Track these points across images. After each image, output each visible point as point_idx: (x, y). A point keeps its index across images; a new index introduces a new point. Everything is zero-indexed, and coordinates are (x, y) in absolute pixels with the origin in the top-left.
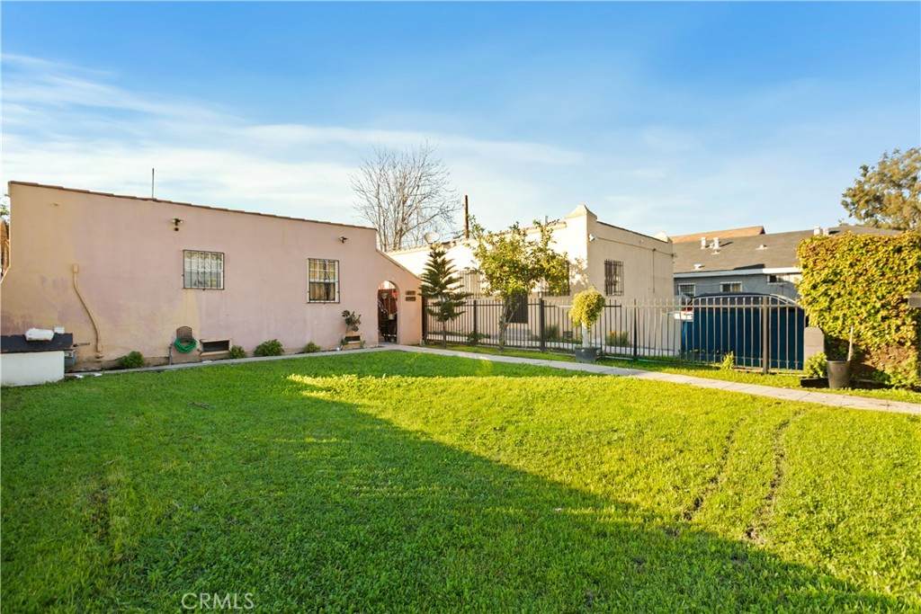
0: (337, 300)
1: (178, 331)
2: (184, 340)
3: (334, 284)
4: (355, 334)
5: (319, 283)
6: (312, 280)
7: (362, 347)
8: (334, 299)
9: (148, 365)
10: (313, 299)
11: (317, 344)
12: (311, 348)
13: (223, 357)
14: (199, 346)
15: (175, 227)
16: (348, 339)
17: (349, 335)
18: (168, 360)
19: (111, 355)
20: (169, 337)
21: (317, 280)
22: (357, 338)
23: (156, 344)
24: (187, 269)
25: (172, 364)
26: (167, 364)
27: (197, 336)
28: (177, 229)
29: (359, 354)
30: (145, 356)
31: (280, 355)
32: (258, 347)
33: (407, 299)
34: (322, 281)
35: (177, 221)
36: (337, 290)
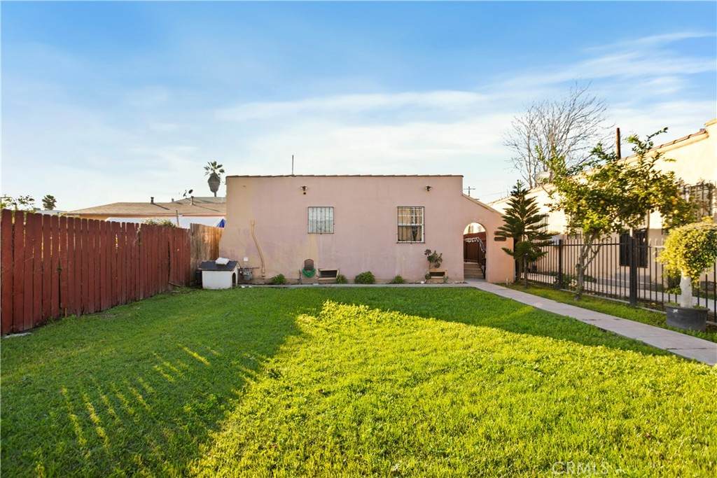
0: (423, 241)
1: (305, 261)
2: (309, 267)
3: (421, 227)
4: (438, 270)
5: (407, 227)
6: (400, 224)
7: (445, 282)
8: (421, 240)
9: (289, 283)
10: (400, 240)
11: (404, 277)
12: (399, 280)
13: (331, 282)
14: (317, 273)
15: (303, 192)
16: (432, 274)
17: (433, 270)
18: (299, 281)
19: (270, 276)
20: (300, 266)
21: (404, 224)
22: (442, 274)
23: (292, 271)
24: (311, 219)
25: (302, 284)
26: (298, 284)
27: (317, 266)
28: (305, 193)
29: (443, 288)
30: (287, 277)
31: (372, 283)
32: (357, 277)
33: (496, 239)
34: (409, 224)
35: (304, 188)
36: (423, 233)
